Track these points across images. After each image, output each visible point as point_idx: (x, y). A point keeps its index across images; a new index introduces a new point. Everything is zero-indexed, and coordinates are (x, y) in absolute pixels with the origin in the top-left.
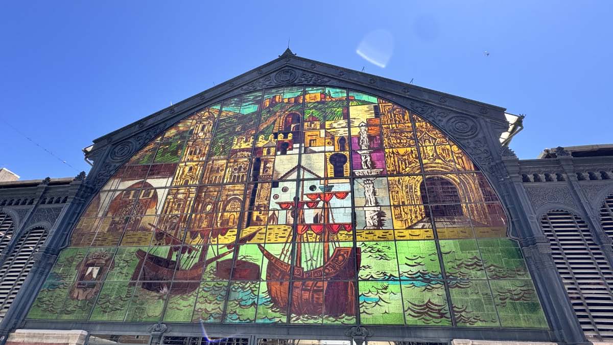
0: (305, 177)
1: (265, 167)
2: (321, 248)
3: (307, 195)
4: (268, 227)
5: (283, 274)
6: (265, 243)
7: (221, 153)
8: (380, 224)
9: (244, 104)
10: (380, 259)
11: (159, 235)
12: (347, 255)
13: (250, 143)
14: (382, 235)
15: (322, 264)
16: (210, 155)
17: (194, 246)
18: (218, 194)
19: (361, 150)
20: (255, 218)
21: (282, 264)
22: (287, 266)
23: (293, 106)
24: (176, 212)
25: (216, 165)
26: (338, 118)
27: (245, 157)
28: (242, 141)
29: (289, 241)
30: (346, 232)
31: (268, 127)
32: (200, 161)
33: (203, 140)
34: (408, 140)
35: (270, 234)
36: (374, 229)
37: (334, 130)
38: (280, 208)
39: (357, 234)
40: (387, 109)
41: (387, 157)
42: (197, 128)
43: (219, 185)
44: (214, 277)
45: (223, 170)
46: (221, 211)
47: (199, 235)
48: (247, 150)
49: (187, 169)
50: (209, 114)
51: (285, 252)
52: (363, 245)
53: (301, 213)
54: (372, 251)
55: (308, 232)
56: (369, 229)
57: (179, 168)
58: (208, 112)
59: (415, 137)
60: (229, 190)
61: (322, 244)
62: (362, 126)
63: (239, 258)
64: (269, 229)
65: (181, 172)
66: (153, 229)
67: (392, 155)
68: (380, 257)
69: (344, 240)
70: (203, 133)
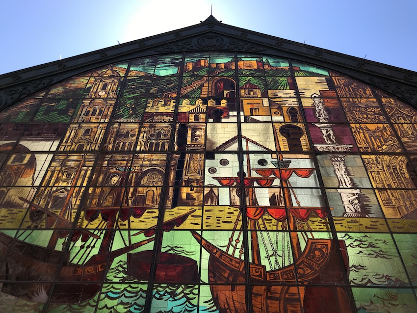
0: (250, 149)
1: (193, 136)
2: (287, 238)
3: (257, 170)
4: (205, 208)
5: (234, 273)
6: (202, 230)
7: (131, 115)
8: (364, 210)
9: (159, 66)
10: (375, 257)
11: (35, 214)
12: (327, 248)
13: (171, 107)
14: (371, 225)
15: (292, 262)
16: (114, 117)
17: (92, 231)
18: (127, 163)
19: (319, 123)
20: (184, 196)
21: (231, 260)
22: (238, 263)
23: (223, 72)
24: (65, 184)
25: (123, 129)
26: (284, 87)
27: (165, 122)
28: (159, 105)
29: (239, 227)
30: (319, 219)
31: (193, 91)
32: (100, 123)
33: (105, 99)
34: (377, 116)
35: (208, 218)
36: (358, 217)
37: (281, 100)
38: (218, 185)
39: (335, 222)
40: (343, 82)
41: (355, 132)
42: (96, 86)
43: (128, 152)
44: (125, 276)
45: (134, 135)
46: (132, 185)
47: (100, 216)
48: (167, 114)
49: (82, 131)
50: (113, 73)
51: (234, 243)
52: (347, 237)
53: (250, 193)
54: (362, 246)
55: (264, 217)
56: (351, 217)
57: (69, 130)
58: (111, 70)
59: (385, 114)
60: (144, 160)
61: (287, 235)
62: (315, 97)
63: (163, 250)
64: (206, 211)
65: (72, 134)
66: (26, 205)
67: (361, 131)
68: (376, 254)
69: (318, 229)
70: (104, 93)
